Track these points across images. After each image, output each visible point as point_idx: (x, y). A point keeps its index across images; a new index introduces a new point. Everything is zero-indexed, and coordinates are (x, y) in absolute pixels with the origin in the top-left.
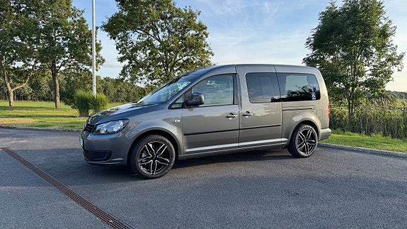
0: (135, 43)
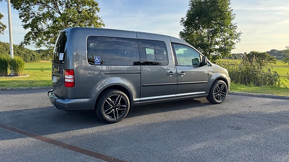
0: (36, 14)
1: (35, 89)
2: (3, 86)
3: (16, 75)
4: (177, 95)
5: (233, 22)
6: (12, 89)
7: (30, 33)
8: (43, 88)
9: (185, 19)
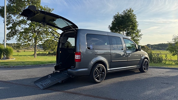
0: (15, 21)
1: (28, 67)
2: (7, 65)
3: (7, 58)
4: (127, 67)
5: (138, 28)
6: (14, 67)
7: (10, 32)
8: (33, 66)
9: (111, 26)
